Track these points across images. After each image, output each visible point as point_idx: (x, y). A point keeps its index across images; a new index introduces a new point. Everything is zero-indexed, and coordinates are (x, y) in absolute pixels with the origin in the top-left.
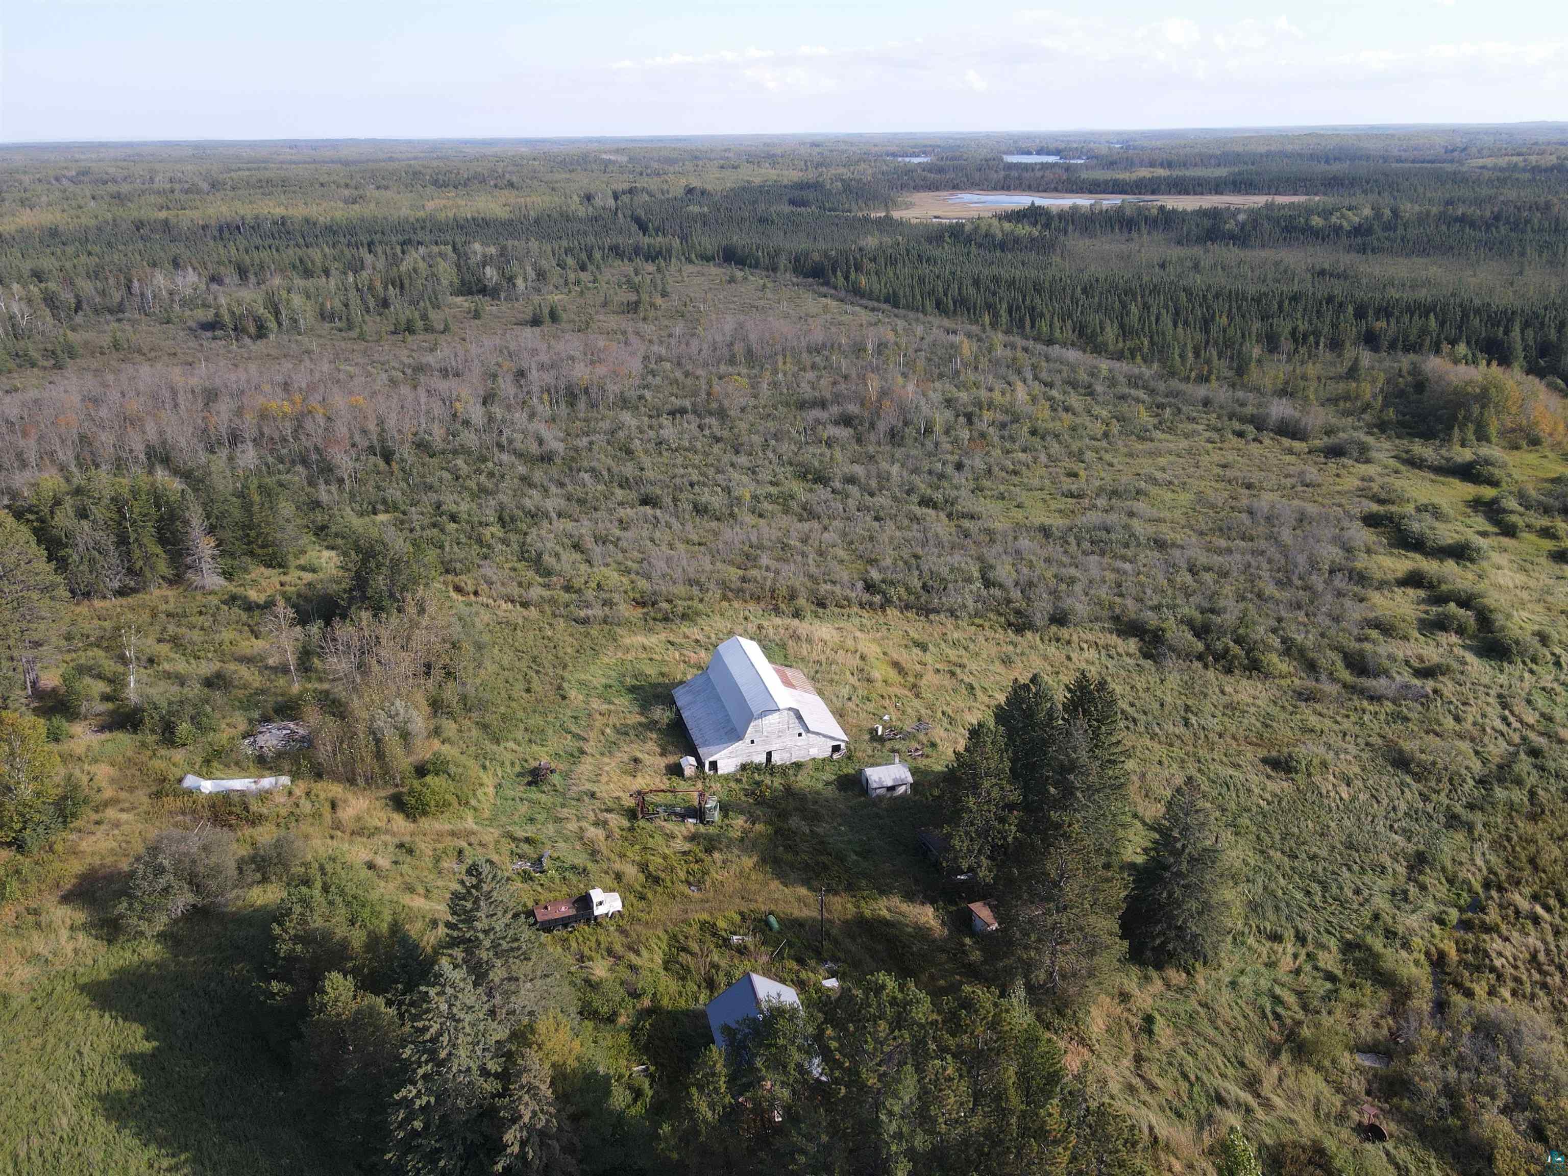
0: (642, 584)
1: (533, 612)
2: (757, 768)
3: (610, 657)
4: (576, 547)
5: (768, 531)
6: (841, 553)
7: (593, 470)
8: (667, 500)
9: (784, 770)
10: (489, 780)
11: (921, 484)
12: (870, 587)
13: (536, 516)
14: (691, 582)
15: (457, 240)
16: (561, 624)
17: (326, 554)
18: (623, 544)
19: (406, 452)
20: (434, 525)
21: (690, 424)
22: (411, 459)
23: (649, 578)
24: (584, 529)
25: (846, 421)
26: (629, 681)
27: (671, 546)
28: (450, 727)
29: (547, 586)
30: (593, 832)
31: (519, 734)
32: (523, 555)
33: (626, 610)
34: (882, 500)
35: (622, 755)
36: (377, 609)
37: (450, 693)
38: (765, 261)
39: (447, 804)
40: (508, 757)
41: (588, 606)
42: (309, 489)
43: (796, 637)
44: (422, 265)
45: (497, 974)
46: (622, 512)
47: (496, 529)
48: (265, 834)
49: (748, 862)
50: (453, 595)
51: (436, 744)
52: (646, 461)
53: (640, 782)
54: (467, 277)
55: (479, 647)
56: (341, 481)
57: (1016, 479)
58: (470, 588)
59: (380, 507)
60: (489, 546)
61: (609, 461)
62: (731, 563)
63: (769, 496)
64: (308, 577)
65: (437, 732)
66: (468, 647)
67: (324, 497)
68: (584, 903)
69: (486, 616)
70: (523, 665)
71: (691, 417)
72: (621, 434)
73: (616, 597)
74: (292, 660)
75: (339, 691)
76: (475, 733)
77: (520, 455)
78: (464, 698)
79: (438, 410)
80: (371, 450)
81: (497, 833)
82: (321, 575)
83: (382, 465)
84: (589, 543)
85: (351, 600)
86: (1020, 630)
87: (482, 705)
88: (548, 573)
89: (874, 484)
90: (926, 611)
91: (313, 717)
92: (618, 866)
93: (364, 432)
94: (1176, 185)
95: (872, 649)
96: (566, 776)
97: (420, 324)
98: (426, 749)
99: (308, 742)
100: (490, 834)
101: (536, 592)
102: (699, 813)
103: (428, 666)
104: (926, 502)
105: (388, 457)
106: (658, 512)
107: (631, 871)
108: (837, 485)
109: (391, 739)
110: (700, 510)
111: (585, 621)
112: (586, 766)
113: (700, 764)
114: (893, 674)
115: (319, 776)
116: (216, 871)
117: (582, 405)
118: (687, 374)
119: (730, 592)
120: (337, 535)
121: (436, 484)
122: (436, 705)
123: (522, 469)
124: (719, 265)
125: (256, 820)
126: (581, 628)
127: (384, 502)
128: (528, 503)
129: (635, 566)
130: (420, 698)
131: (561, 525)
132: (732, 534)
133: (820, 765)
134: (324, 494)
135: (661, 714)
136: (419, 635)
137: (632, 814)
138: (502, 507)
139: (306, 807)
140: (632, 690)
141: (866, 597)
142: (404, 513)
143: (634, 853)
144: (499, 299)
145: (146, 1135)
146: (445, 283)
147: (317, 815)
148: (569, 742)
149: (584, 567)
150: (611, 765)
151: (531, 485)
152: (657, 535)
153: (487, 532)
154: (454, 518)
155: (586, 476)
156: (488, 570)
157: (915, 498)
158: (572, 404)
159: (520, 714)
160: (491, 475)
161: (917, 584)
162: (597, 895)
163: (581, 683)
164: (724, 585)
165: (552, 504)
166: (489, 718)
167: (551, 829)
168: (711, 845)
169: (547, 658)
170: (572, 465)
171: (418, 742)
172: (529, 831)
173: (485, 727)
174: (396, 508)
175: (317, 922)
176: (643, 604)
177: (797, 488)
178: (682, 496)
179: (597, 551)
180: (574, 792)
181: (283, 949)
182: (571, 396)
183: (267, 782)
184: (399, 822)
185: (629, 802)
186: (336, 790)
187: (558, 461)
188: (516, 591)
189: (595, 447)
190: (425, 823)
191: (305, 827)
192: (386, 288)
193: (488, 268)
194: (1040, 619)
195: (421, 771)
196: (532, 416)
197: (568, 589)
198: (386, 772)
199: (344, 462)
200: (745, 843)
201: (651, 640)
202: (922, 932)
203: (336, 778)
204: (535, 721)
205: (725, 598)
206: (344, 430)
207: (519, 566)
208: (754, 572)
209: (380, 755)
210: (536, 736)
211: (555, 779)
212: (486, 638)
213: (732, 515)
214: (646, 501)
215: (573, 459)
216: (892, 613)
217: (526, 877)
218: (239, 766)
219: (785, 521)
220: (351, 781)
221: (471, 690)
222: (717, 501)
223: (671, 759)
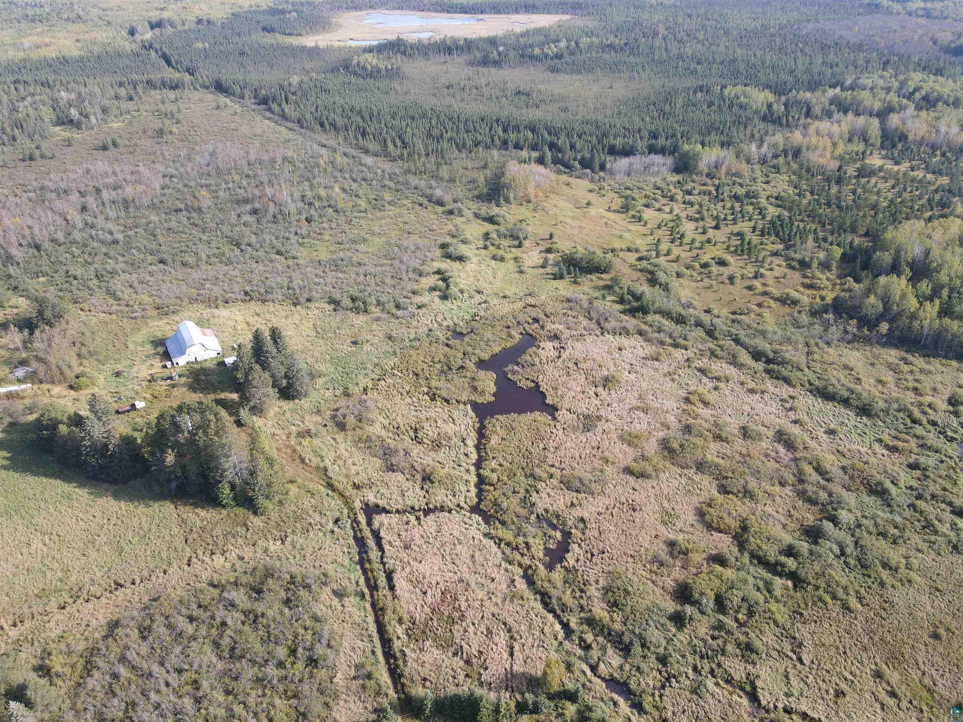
0: (158, 301)
1: (114, 317)
2: (192, 363)
3: (145, 331)
4: (131, 286)
5: (211, 272)
6: (238, 279)
7: (137, 247)
8: (170, 261)
9: (201, 363)
10: (102, 377)
11: (278, 245)
12: (246, 293)
13: (113, 273)
14: (177, 298)
15: (49, 78)
16: (125, 320)
17: (21, 299)
18: (151, 283)
19: (46, 245)
20: (67, 282)
21: (183, 217)
22: (50, 248)
23: (160, 297)
24: (134, 278)
25: (254, 212)
26: (151, 339)
27: (171, 282)
28: (86, 362)
29: (119, 305)
30: (136, 387)
31: (112, 362)
32: (108, 292)
33: (152, 313)
34: (261, 253)
35: (148, 364)
36: (49, 323)
37: (84, 351)
38: (238, 91)
39: (88, 386)
40: (108, 369)
41: (137, 312)
42: (4, 269)
43: (214, 317)
44: (31, 111)
45: (104, 419)
46: (150, 268)
47: (95, 281)
48: (27, 402)
49: (185, 389)
50: (80, 312)
51: (82, 368)
52: (162, 240)
53: (153, 372)
54: (60, 114)
55: (93, 333)
56: (18, 264)
57: (319, 237)
58: (87, 309)
59: (40, 274)
60: (93, 290)
61: (145, 242)
62: (194, 288)
63: (214, 255)
64: (15, 311)
65: (81, 364)
66: (88, 334)
67: (12, 272)
68: (133, 405)
69: (94, 320)
70: (111, 337)
71: (184, 213)
72: (151, 226)
73: (147, 307)
74: (20, 345)
75: (41, 355)
76: (95, 363)
77: (102, 242)
78: (89, 352)
79: (59, 220)
80: (29, 245)
81: (105, 392)
82: (21, 310)
83: (37, 253)
84: (136, 284)
85: (38, 321)
86: (295, 305)
87: (96, 353)
88: (119, 299)
89: (258, 245)
90: (264, 301)
91: (34, 365)
92: (144, 395)
93: (24, 237)
94: (494, 8)
95: (240, 318)
96: (128, 373)
97: (37, 153)
98: (78, 370)
99: (35, 373)
100: (103, 392)
101: (115, 308)
102: (171, 378)
103: (74, 343)
104: (279, 253)
105: (38, 248)
106: (166, 267)
107: (148, 396)
108: (243, 247)
109: (65, 368)
110: (184, 264)
111: (135, 318)
112: (135, 369)
113: (173, 364)
114: (245, 326)
115: (41, 383)
116: (16, 411)
117: (132, 210)
118: (185, 185)
119: (192, 300)
120: (23, 290)
121: (64, 261)
122: (79, 355)
123: (104, 250)
124: (213, 93)
125: (23, 398)
126: (134, 321)
127: (41, 272)
128: (109, 268)
129: (155, 293)
130: (73, 354)
131: (123, 277)
132: (196, 275)
133: (212, 359)
134: (12, 270)
135: (161, 350)
136: (68, 333)
137: (150, 381)
138: (96, 270)
139: (39, 392)
140: (152, 342)
141: (244, 297)
142: (52, 277)
143: (150, 391)
144: (82, 129)
145: (16, 471)
146: (47, 120)
147: (44, 394)
148: (129, 362)
149: (134, 296)
150: (144, 367)
151: (110, 258)
152: (165, 278)
153: (91, 284)
154: (75, 278)
155: (134, 251)
156: (93, 301)
157: (274, 251)
158: (127, 208)
159: (111, 355)
160: (90, 254)
161: (263, 291)
162: (137, 403)
163: (134, 342)
164: (190, 299)
165: (121, 266)
166: (100, 358)
167: (123, 388)
168: (173, 386)
169: (120, 334)
170: (128, 246)
171: (75, 368)
172: (117, 390)
173: (98, 360)
174: (47, 275)
175: (53, 415)
176: (159, 309)
177: (226, 249)
178: (176, 258)
179: (139, 287)
180: (131, 377)
181: (45, 423)
182: (126, 204)
183: (23, 386)
184: (72, 392)
185: (149, 378)
186: (48, 386)
187: (121, 243)
188: (106, 308)
189: (139, 235)
190: (81, 392)
191: (39, 398)
192: (12, 130)
193: (72, 109)
194: (302, 300)
195: (77, 377)
196: (107, 219)
197: (127, 305)
198: (65, 378)
199: (18, 254)
200: (184, 385)
201: (160, 323)
202: (232, 401)
203: (47, 382)
204: (117, 356)
205: (191, 303)
206: (15, 238)
207: (107, 297)
208: (202, 292)
209: (62, 373)
210: (117, 361)
211: (125, 374)
212: (96, 328)
213: (198, 265)
214: (161, 262)
215: (128, 243)
216: (253, 303)
217: (116, 402)
218: (11, 383)
219: (219, 266)
220: (53, 383)
221: (92, 349)
222: (191, 259)
223: (163, 363)
